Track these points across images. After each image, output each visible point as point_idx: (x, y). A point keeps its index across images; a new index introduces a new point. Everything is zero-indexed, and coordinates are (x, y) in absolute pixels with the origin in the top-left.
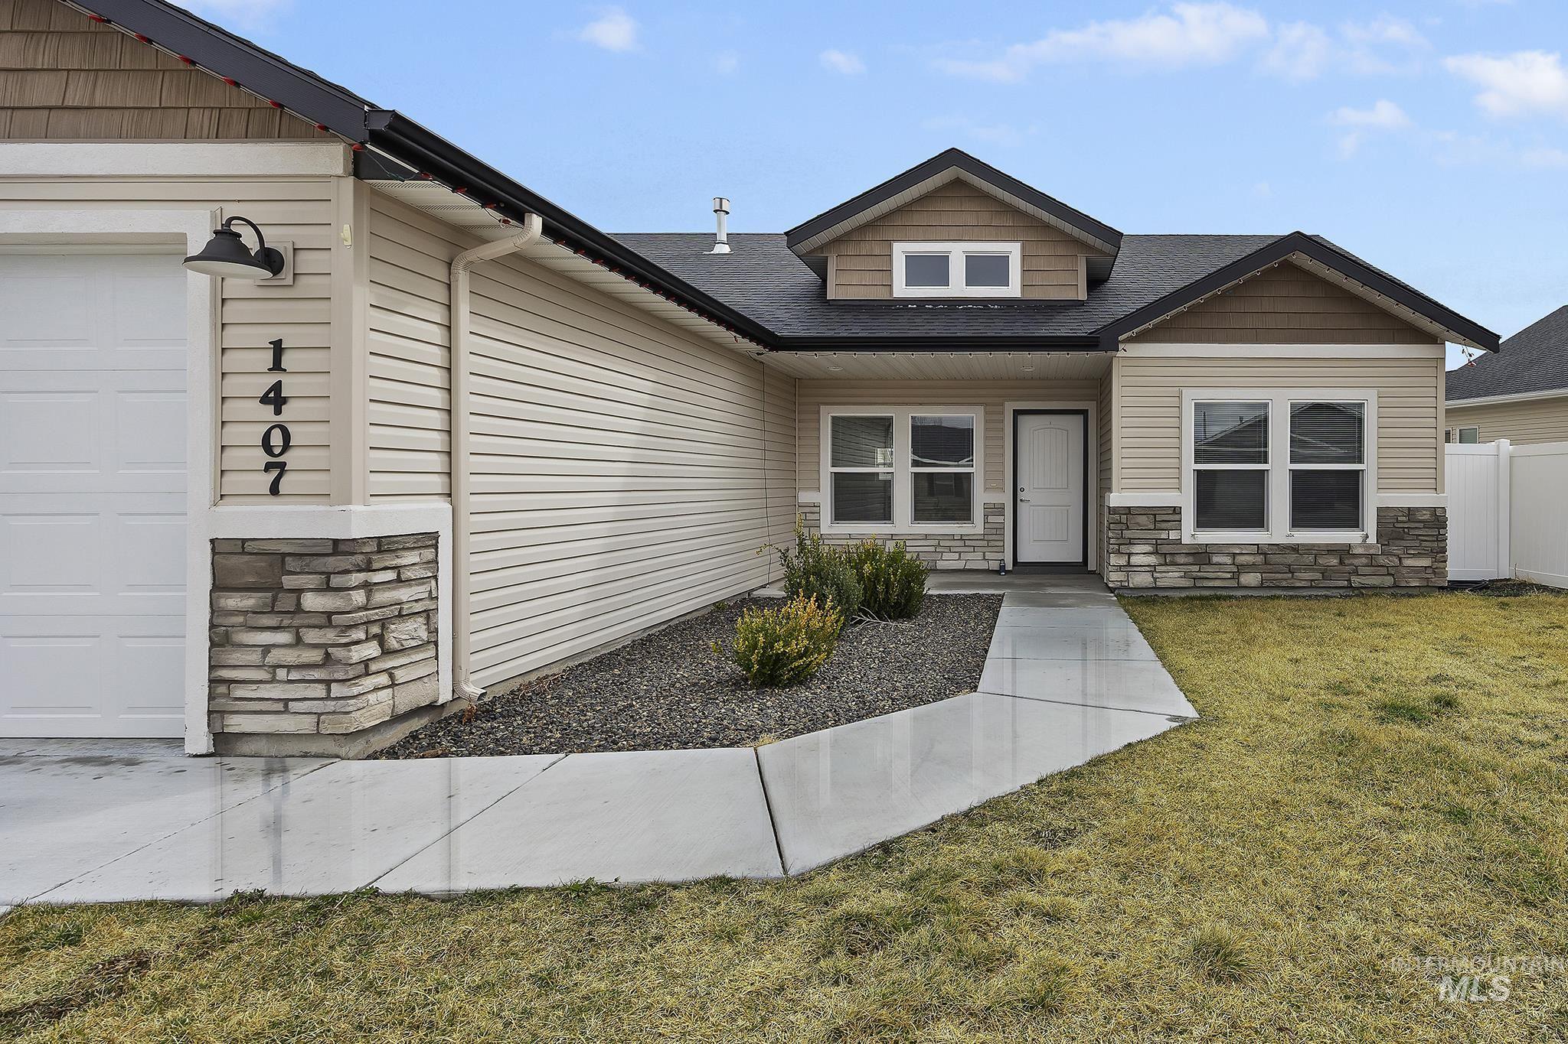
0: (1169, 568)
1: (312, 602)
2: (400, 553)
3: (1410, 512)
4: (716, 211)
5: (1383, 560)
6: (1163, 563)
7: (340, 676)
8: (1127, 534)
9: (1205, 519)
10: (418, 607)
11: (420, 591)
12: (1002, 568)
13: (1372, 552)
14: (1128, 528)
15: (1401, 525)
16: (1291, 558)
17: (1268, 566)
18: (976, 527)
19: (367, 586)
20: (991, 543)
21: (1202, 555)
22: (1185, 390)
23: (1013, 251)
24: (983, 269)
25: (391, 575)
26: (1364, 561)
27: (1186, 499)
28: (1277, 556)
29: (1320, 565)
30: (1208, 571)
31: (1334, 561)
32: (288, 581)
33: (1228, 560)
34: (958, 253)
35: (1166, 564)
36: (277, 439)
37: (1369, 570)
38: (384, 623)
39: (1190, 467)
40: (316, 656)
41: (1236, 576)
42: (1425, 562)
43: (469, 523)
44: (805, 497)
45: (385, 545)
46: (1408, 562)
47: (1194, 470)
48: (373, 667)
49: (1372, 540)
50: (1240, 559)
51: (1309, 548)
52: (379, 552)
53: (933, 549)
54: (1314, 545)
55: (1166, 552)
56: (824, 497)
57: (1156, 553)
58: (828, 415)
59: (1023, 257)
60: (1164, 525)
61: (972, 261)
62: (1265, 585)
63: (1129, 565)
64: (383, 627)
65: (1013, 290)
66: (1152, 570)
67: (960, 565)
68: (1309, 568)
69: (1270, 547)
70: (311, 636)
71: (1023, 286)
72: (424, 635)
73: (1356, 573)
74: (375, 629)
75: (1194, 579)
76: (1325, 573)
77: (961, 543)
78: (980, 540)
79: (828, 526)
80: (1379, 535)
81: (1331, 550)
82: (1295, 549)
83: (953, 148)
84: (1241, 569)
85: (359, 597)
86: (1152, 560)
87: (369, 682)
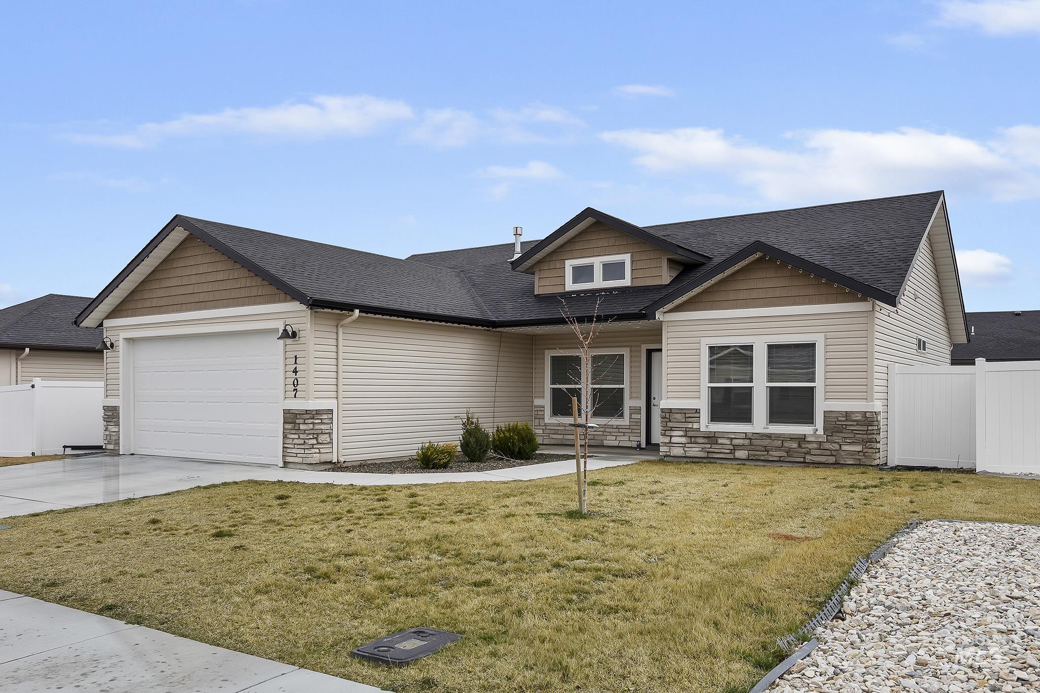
0: (693, 445)
1: (302, 427)
2: (322, 415)
3: (847, 415)
4: (515, 235)
5: (827, 446)
6: (690, 442)
7: (306, 447)
8: (670, 424)
9: (716, 416)
10: (327, 431)
11: (328, 427)
12: (639, 446)
13: (820, 440)
14: (670, 421)
15: (841, 423)
16: (766, 442)
17: (753, 447)
18: (625, 421)
19: (313, 423)
20: (634, 431)
21: (712, 438)
22: (702, 339)
23: (626, 258)
24: (613, 271)
25: (320, 421)
26: (815, 446)
27: (703, 404)
28: (758, 440)
29: (785, 447)
30: (716, 448)
31: (795, 445)
32: (298, 421)
33: (727, 442)
34: (598, 262)
35: (691, 443)
36: (296, 383)
37: (818, 452)
38: (318, 434)
39: (705, 384)
40: (302, 442)
41: (732, 451)
42: (858, 448)
43: (342, 407)
44: (537, 402)
45: (318, 412)
46: (844, 448)
47: (709, 387)
48: (315, 446)
49: (821, 432)
50: (735, 442)
51: (778, 437)
52: (316, 414)
53: (601, 433)
54: (781, 434)
55: (692, 436)
56: (546, 402)
57: (685, 436)
58: (549, 355)
59: (632, 262)
60: (690, 420)
61: (606, 266)
62: (750, 458)
63: (670, 442)
64: (317, 436)
65: (627, 282)
66: (684, 445)
67: (616, 443)
68: (777, 449)
69: (754, 435)
70: (301, 436)
71: (632, 279)
72: (329, 440)
73: (809, 453)
74: (315, 436)
75: (708, 452)
76: (789, 451)
77: (617, 430)
78: (628, 428)
79: (549, 419)
80: (825, 429)
81: (792, 438)
82: (769, 436)
83: (588, 208)
84: (736, 448)
85: (311, 426)
86: (683, 440)
87: (313, 451)
